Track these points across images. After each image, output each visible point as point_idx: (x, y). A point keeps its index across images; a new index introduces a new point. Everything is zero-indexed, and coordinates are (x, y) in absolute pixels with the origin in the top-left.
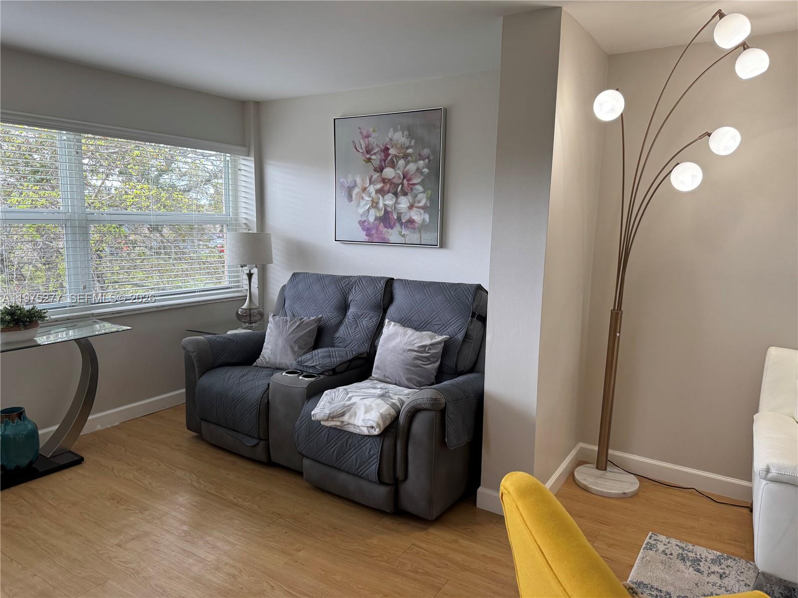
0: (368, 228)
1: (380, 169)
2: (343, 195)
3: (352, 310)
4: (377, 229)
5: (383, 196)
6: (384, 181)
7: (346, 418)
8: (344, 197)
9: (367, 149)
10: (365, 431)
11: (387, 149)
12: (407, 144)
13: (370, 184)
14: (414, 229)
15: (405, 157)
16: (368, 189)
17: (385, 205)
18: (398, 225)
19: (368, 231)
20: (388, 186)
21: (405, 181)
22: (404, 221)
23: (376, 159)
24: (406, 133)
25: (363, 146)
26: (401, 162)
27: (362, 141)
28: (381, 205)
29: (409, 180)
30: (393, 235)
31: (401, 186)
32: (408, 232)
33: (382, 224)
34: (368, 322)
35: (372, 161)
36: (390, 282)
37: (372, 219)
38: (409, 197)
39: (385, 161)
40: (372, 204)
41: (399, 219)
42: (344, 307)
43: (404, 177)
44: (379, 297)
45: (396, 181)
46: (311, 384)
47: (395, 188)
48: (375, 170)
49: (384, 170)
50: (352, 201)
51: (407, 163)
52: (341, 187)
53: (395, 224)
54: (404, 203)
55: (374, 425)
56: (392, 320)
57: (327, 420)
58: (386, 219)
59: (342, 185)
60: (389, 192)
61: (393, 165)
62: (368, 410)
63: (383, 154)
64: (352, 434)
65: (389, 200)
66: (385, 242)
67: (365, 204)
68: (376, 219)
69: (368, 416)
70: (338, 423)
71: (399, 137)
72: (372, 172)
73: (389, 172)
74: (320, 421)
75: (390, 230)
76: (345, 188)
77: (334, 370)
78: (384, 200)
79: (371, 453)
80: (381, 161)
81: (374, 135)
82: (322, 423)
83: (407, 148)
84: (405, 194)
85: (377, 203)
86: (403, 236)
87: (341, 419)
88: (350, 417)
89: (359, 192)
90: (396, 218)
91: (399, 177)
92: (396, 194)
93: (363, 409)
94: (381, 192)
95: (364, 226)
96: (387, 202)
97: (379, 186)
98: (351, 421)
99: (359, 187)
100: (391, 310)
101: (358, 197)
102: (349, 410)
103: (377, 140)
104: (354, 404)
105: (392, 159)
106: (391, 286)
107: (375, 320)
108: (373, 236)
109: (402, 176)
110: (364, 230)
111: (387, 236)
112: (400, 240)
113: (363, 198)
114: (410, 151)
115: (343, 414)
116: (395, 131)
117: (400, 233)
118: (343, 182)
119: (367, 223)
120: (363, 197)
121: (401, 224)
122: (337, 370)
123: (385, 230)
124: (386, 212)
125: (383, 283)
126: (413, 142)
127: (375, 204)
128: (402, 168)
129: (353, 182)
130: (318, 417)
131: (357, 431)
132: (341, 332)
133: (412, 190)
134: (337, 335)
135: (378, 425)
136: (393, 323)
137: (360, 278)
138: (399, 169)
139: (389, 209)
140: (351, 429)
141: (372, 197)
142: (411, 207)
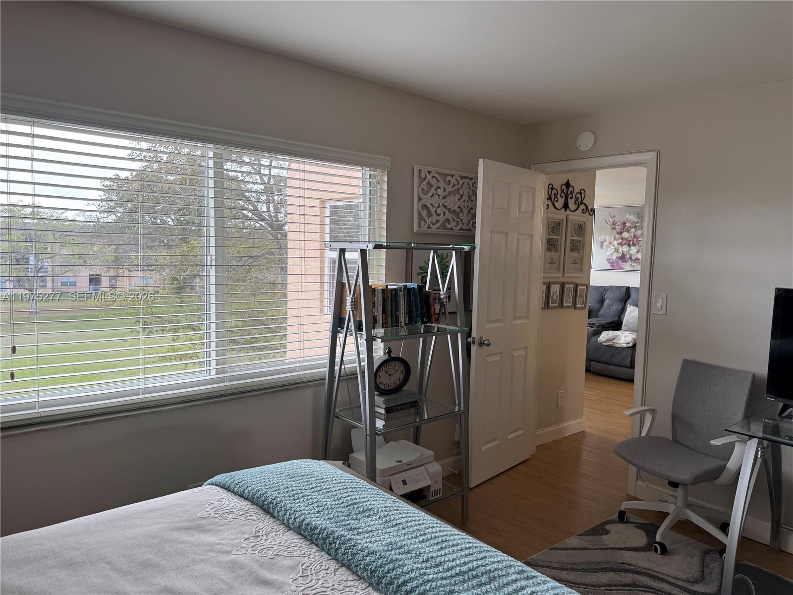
0: (612, 262)
1: (621, 233)
3: (606, 302)
4: (617, 263)
5: (622, 246)
6: (622, 239)
7: (615, 341)
9: (613, 223)
10: (625, 346)
11: (625, 223)
12: (637, 221)
13: (614, 240)
14: (639, 263)
15: (635, 227)
16: (613, 243)
17: (623, 251)
18: (629, 261)
19: (612, 264)
20: (625, 241)
21: (635, 239)
22: (633, 259)
23: (618, 228)
24: (636, 216)
25: (611, 221)
26: (633, 230)
27: (610, 220)
28: (620, 251)
29: (637, 238)
30: (627, 266)
31: (632, 242)
32: (635, 265)
33: (620, 261)
34: (616, 307)
35: (616, 229)
36: (628, 288)
37: (614, 258)
38: (637, 247)
39: (623, 229)
40: (615, 250)
41: (631, 258)
42: (602, 301)
43: (634, 237)
44: (623, 295)
45: (629, 239)
46: (594, 330)
47: (629, 243)
48: (618, 233)
49: (623, 234)
50: (603, 249)
51: (636, 230)
52: (597, 241)
53: (628, 260)
54: (634, 250)
55: (630, 342)
56: (630, 305)
57: (606, 342)
58: (623, 258)
60: (625, 244)
61: (628, 231)
62: (626, 337)
63: (622, 226)
64: (617, 348)
65: (625, 248)
66: (622, 270)
67: (611, 249)
68: (617, 258)
69: (626, 339)
70: (611, 343)
71: (632, 218)
72: (616, 234)
73: (625, 235)
74: (602, 343)
75: (625, 263)
77: (603, 326)
78: (622, 248)
79: (628, 354)
80: (621, 229)
81: (617, 216)
82: (603, 344)
83: (636, 223)
84: (634, 245)
85: (618, 250)
86: (633, 266)
87: (613, 341)
88: (617, 340)
89: (608, 245)
90: (629, 257)
91: (631, 238)
92: (629, 245)
93: (623, 337)
94: (621, 244)
96: (624, 250)
97: (619, 241)
98: (618, 342)
99: (608, 242)
100: (629, 301)
101: (607, 247)
102: (617, 337)
103: (619, 219)
104: (619, 335)
105: (627, 228)
106: (629, 290)
107: (620, 306)
108: (615, 266)
109: (633, 237)
110: (609, 263)
111: (623, 267)
112: (631, 268)
113: (609, 247)
114: (638, 224)
115: (614, 339)
116: (630, 214)
117: (631, 265)
119: (611, 260)
121: (632, 260)
122: (605, 326)
123: (622, 263)
124: (623, 255)
125: (625, 289)
126: (640, 220)
127: (617, 251)
128: (633, 233)
130: (602, 341)
131: (621, 346)
132: (602, 312)
133: (638, 243)
134: (600, 313)
135: (632, 342)
136: (632, 306)
137: (611, 287)
138: (631, 233)
139: (625, 253)
140: (617, 346)
141: (615, 247)
142: (638, 252)
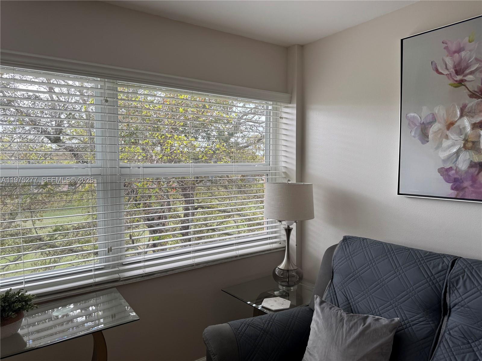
0: (455, 179)
2: (413, 134)
8: (414, 137)
9: (457, 68)
13: (462, 116)
16: (457, 124)
23: (474, 79)
25: (451, 66)
27: (448, 59)
35: (466, 83)
37: (463, 166)
40: (464, 144)
48: (473, 95)
50: (428, 141)
52: (409, 124)
59: (412, 122)
67: (451, 145)
68: (473, 165)
72: (467, 99)
76: (416, 125)
81: (472, 46)
85: (474, 143)
89: (440, 129)
95: (449, 176)
99: (439, 122)
101: (439, 136)
108: (467, 190)
113: (447, 137)
118: (414, 117)
119: (453, 172)
120: (447, 135)
127: (470, 145)
129: (431, 116)
141: (466, 135)
